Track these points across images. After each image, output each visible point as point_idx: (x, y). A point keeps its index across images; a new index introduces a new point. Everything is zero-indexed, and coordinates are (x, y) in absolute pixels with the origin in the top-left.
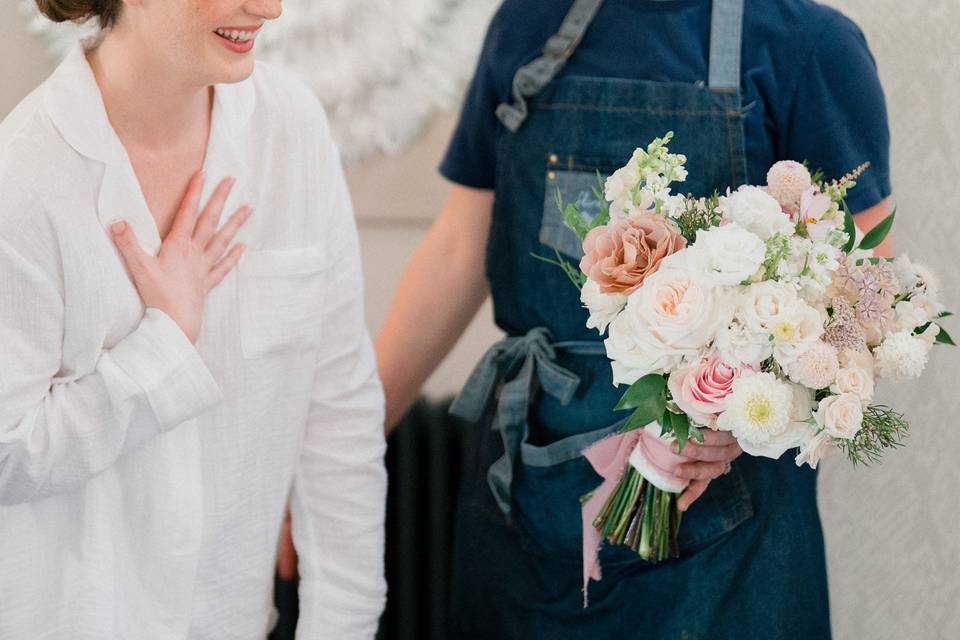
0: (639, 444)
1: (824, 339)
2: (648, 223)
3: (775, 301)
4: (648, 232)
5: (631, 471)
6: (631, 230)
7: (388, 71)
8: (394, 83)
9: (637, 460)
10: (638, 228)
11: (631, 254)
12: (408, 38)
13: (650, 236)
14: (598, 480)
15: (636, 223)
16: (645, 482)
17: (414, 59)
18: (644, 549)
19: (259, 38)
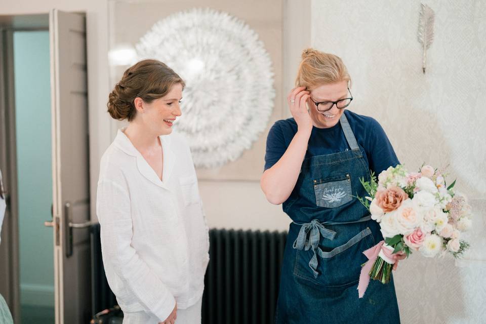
0: (382, 250)
1: (448, 222)
2: (396, 190)
3: (435, 212)
4: (395, 192)
5: (379, 258)
6: (391, 192)
7: (232, 138)
8: (233, 142)
9: (381, 255)
10: (393, 191)
11: (391, 199)
12: (237, 129)
13: (396, 194)
14: (367, 260)
15: (392, 189)
16: (384, 261)
17: (239, 135)
18: (383, 281)
19: (174, 122)
